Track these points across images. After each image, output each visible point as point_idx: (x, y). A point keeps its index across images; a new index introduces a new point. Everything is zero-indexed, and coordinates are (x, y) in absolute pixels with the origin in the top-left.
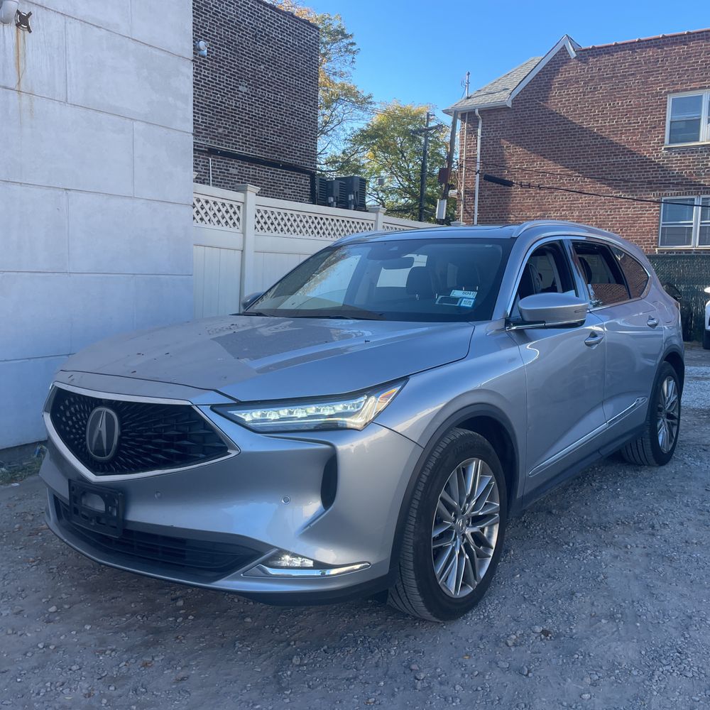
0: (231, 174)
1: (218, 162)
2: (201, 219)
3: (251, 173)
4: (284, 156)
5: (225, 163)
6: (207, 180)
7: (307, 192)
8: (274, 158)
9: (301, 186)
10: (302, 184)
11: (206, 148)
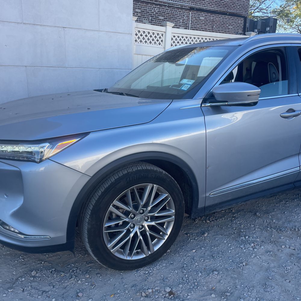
0: (201, 20)
1: (194, 14)
2: (140, 41)
3: (211, 19)
4: (230, 9)
5: (198, 14)
6: (188, 23)
7: (242, 27)
8: (225, 10)
9: (238, 24)
10: (239, 23)
11: (188, 7)
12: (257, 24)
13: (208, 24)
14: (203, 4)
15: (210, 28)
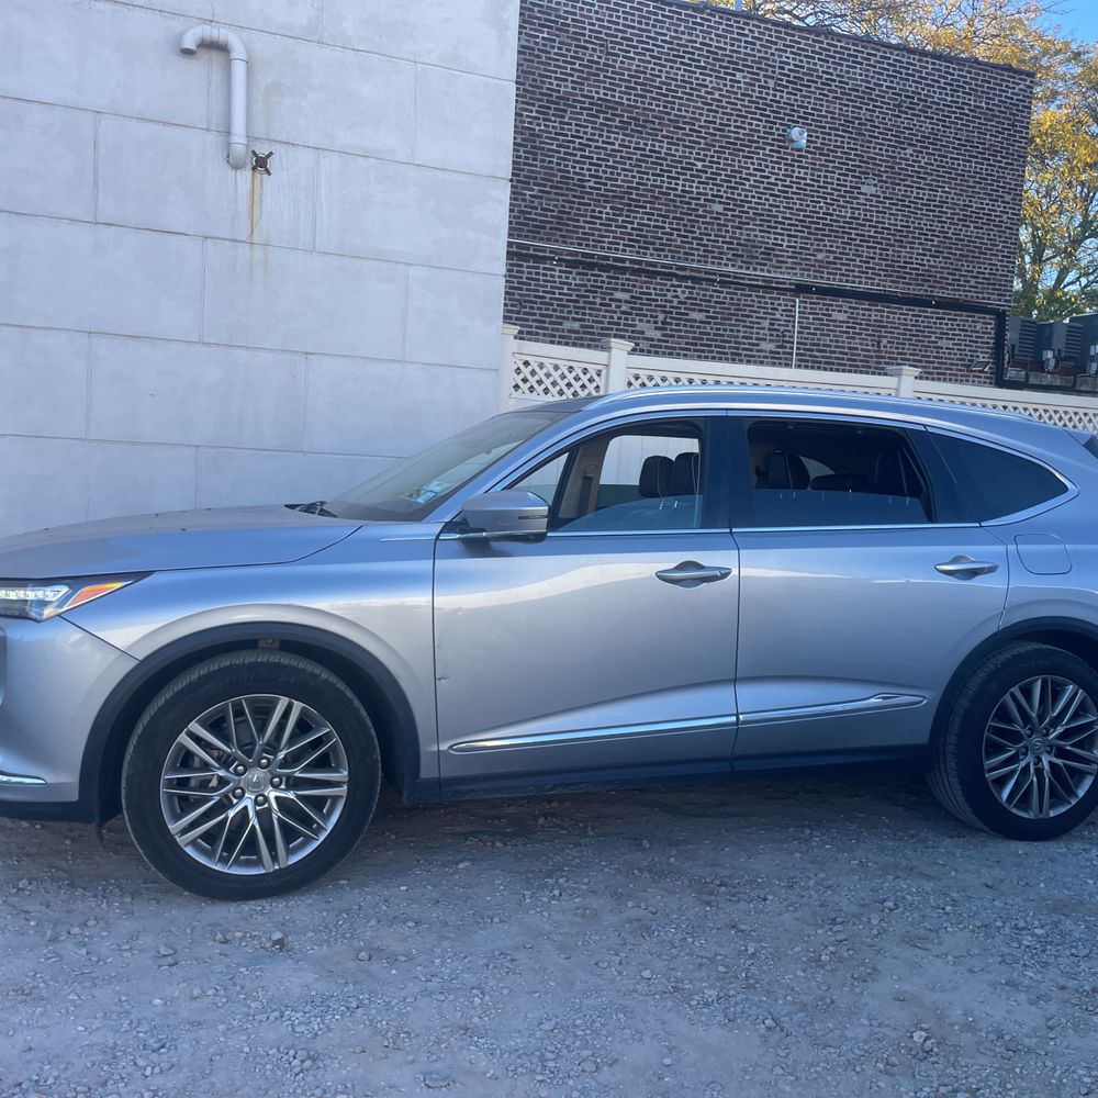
0: (835, 321)
1: (811, 303)
3: (873, 318)
4: (942, 288)
5: (824, 304)
6: (789, 331)
7: (988, 343)
8: (922, 292)
9: (974, 335)
10: (977, 332)
11: (790, 284)
12: (1051, 333)
13: (861, 334)
14: (842, 275)
15: (867, 345)
